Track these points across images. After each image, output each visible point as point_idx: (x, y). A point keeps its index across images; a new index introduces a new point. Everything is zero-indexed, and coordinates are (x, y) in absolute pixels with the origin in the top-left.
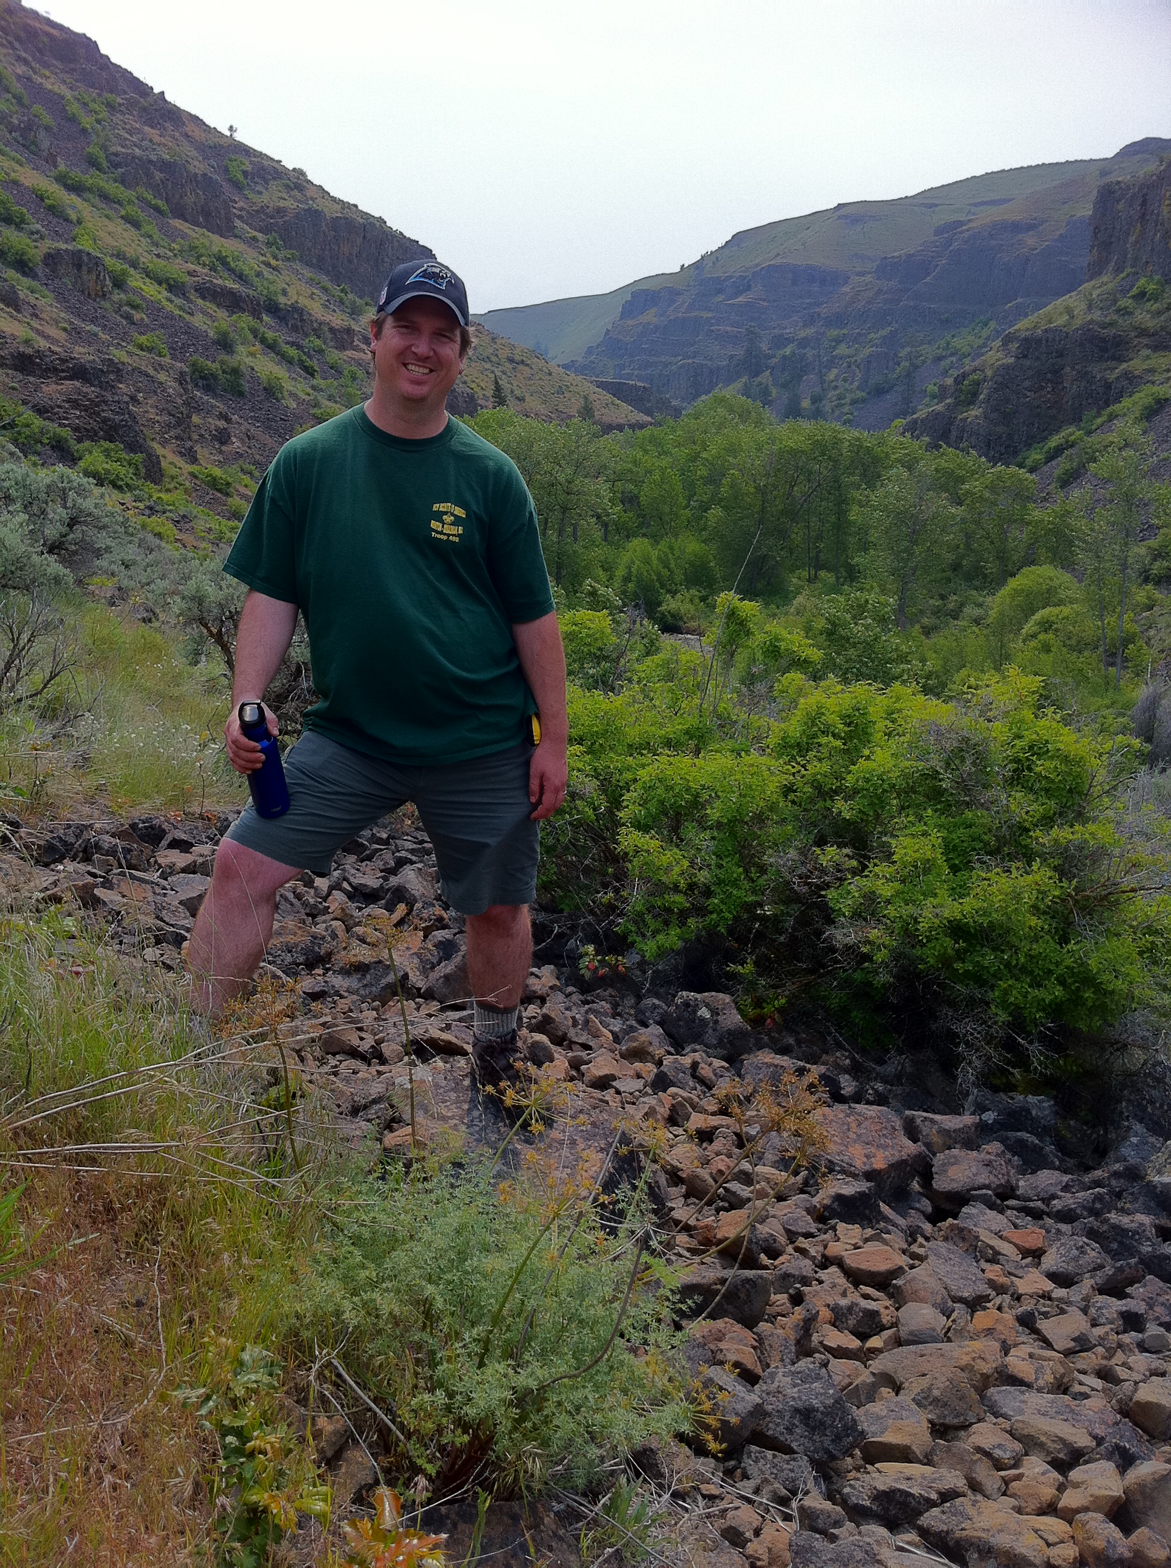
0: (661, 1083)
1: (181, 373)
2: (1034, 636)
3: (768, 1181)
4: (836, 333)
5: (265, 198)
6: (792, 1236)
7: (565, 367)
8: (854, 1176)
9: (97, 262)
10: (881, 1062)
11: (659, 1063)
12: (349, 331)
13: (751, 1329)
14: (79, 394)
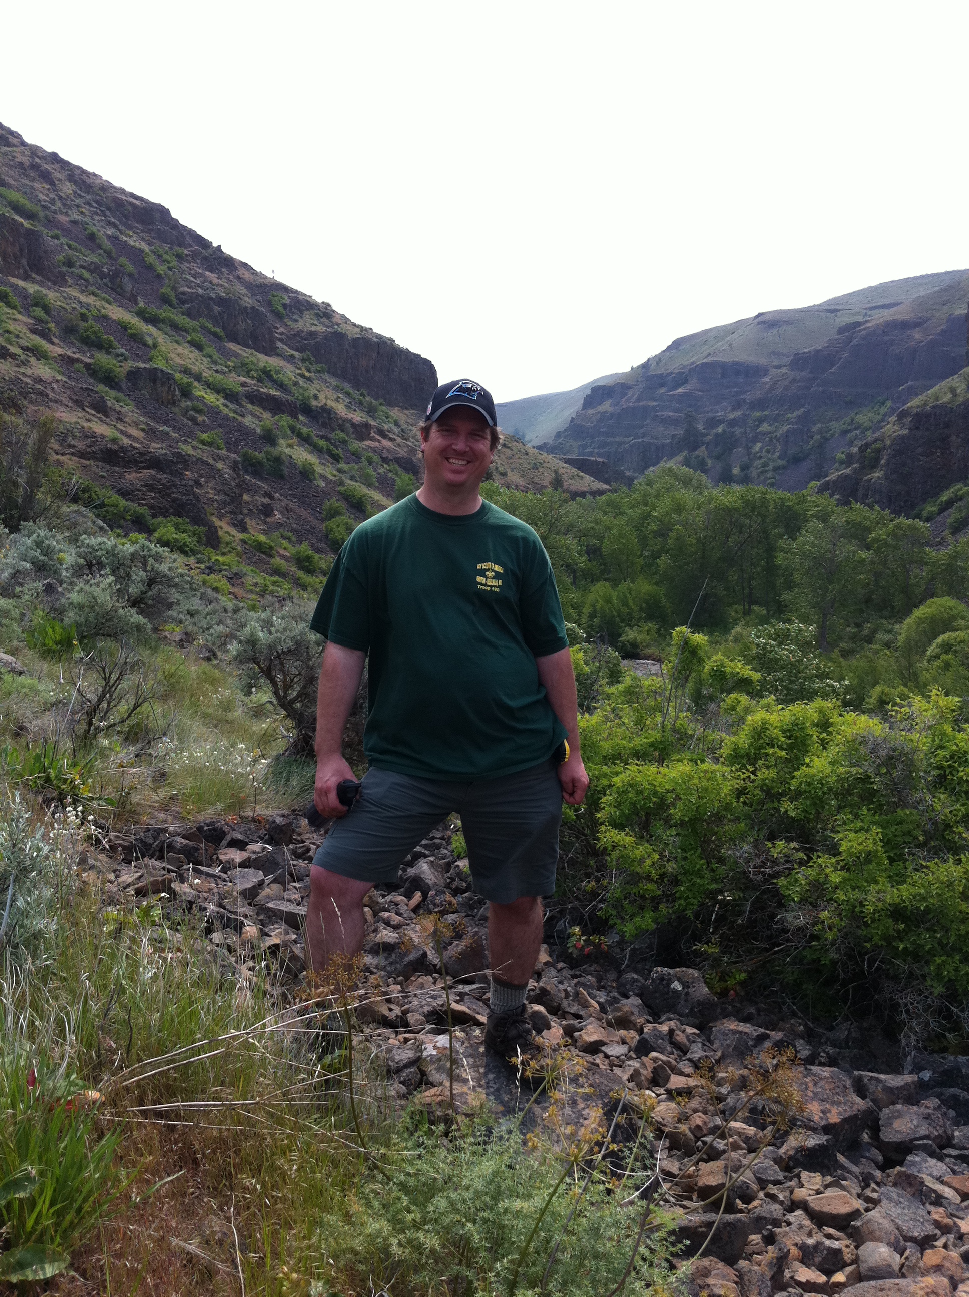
0: (642, 1049)
1: (234, 462)
2: (937, 657)
3: (739, 1134)
4: (758, 414)
5: (300, 325)
6: (763, 1183)
7: (539, 448)
8: (814, 1130)
9: (168, 377)
10: (831, 1029)
11: (640, 1031)
12: (367, 426)
13: (732, 1266)
14: (154, 480)
